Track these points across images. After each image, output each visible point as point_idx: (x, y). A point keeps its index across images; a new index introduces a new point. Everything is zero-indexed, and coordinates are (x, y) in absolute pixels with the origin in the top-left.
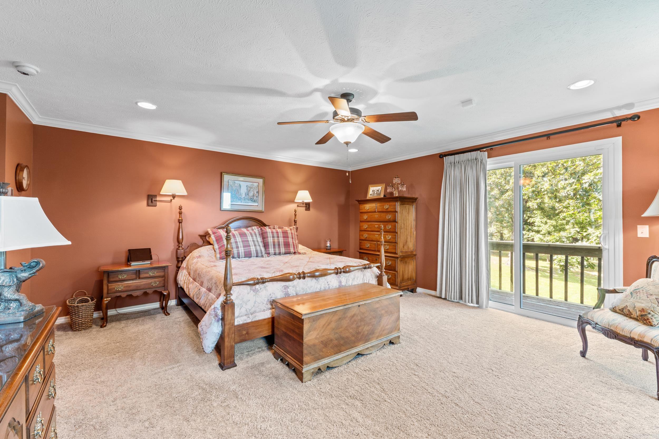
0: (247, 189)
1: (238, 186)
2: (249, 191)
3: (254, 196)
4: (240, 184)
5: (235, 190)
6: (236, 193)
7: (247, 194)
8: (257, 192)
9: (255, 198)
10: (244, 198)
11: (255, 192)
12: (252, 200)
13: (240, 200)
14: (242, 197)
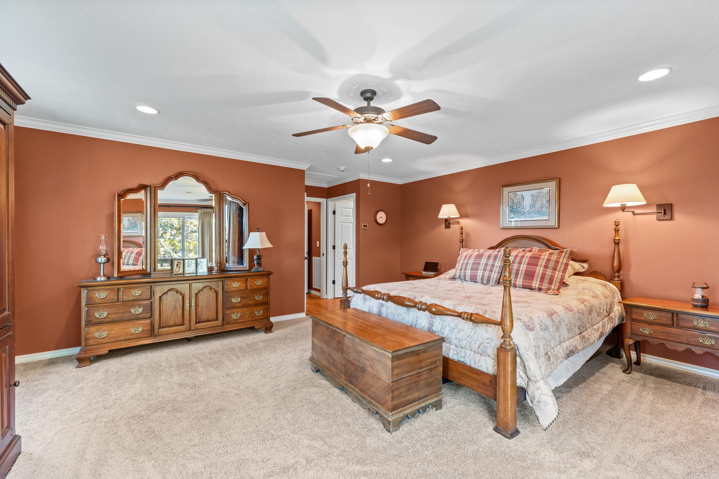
0: (533, 199)
1: (521, 198)
2: (535, 202)
3: (542, 207)
4: (522, 195)
5: (517, 203)
6: (518, 206)
7: (532, 206)
8: (547, 201)
9: (543, 210)
10: (529, 211)
11: (545, 202)
12: (539, 213)
13: (523, 214)
14: (526, 211)
